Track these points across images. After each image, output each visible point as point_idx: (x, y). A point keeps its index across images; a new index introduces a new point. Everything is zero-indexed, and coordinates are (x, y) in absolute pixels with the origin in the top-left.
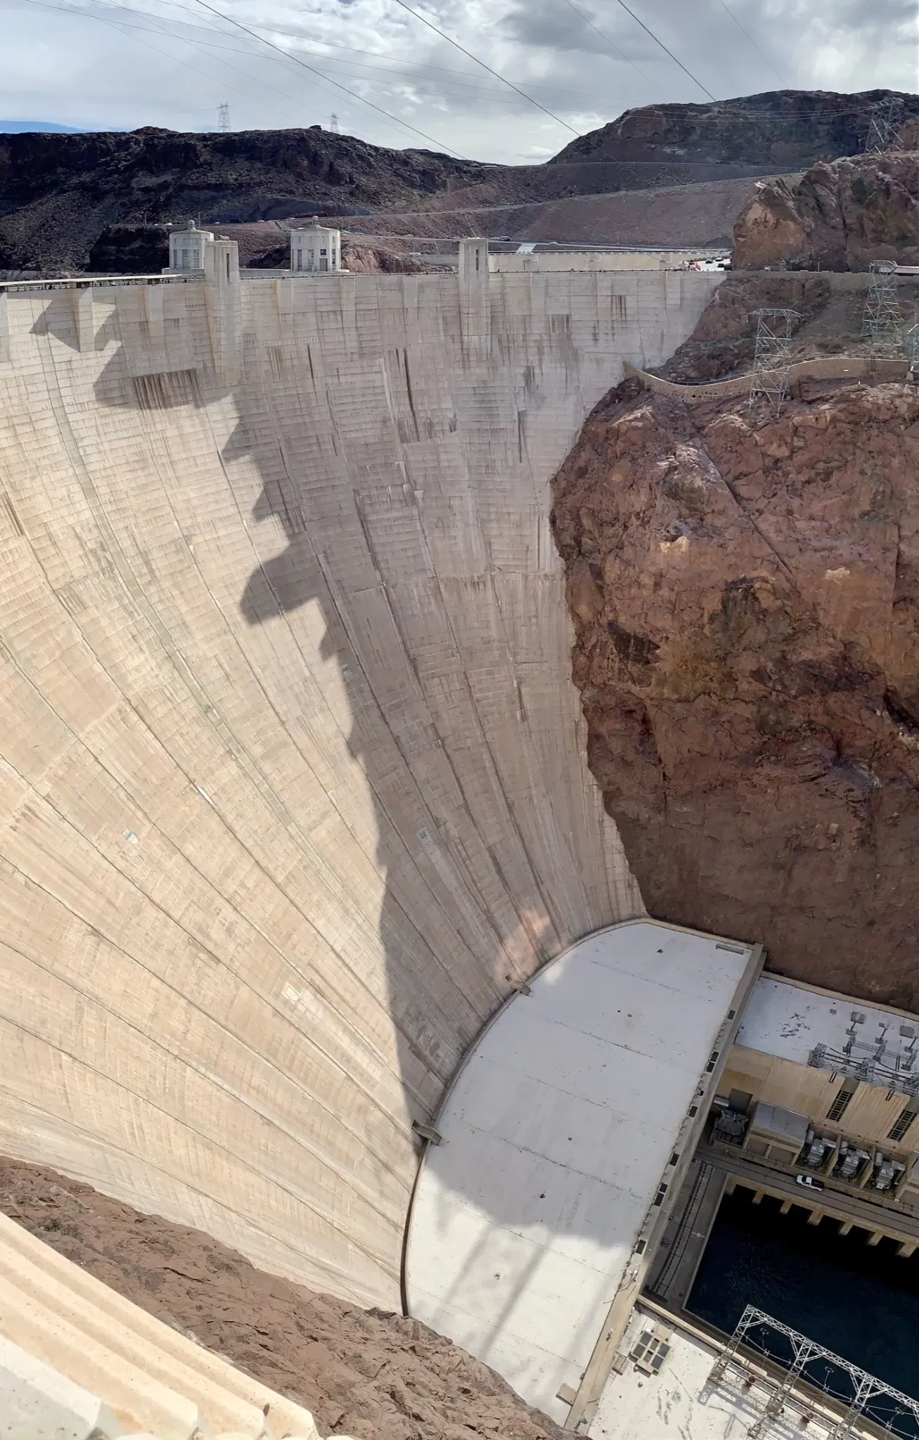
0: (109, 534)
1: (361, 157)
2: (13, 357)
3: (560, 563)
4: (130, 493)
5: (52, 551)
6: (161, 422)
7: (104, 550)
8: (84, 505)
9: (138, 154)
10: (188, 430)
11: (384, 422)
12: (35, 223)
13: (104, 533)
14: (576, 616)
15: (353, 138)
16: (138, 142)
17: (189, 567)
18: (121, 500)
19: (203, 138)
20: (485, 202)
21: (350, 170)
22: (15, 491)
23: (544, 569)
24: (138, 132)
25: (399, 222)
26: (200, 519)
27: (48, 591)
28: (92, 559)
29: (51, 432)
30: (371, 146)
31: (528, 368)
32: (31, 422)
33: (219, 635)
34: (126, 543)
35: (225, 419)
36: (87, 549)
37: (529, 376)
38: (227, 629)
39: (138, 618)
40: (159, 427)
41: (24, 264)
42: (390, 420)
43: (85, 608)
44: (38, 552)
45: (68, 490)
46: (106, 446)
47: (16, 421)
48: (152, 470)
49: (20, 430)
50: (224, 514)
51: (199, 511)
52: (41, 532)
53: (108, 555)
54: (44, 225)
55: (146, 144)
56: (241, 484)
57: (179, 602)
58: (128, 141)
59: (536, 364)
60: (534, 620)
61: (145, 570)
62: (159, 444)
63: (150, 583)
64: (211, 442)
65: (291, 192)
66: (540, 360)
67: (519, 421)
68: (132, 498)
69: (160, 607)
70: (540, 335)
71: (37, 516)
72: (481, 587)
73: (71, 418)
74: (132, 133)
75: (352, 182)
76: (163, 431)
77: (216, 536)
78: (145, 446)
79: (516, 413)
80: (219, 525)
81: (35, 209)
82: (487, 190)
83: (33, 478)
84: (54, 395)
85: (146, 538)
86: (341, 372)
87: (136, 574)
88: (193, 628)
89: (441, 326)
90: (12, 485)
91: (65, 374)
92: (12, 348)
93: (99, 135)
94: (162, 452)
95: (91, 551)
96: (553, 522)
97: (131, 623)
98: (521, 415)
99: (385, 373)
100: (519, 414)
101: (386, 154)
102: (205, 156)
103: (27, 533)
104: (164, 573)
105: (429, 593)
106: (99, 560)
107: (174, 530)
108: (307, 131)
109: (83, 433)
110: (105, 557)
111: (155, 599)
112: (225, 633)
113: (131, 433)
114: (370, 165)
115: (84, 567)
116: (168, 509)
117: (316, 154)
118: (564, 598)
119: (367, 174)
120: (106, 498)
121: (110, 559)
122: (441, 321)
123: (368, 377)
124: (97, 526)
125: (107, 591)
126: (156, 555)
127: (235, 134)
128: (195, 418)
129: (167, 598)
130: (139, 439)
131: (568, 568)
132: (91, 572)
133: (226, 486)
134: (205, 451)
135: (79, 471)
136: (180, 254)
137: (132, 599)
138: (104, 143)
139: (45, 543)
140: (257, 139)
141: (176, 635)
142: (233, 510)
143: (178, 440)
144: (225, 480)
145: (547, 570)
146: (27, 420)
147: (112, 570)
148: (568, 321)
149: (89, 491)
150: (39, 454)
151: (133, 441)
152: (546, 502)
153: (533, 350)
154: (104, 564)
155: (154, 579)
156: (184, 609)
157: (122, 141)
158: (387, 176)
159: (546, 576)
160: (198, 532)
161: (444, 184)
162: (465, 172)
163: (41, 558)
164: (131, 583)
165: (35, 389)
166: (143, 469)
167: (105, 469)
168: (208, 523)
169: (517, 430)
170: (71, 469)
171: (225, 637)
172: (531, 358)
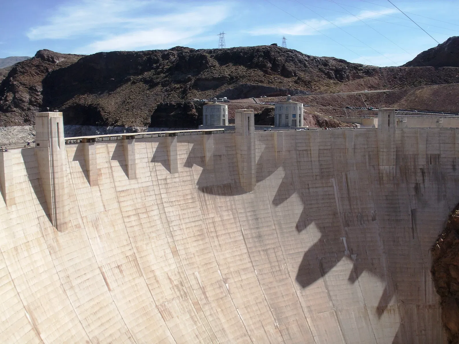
0: (185, 277)
1: (300, 61)
2: (137, 177)
3: (438, 298)
4: (196, 254)
5: (156, 285)
6: (212, 213)
7: (182, 286)
8: (172, 261)
9: (174, 62)
10: (225, 218)
11: (334, 215)
12: (119, 100)
13: (182, 276)
14: (448, 329)
15: (295, 51)
16: (173, 55)
17: (226, 296)
18: (191, 258)
19: (210, 52)
20: (371, 87)
21: (294, 69)
22: (139, 252)
23: (429, 302)
24: (173, 49)
25: (323, 98)
26: (232, 269)
27: (154, 306)
28: (176, 290)
29: (156, 218)
30: (305, 55)
31: (417, 184)
32: (147, 212)
33: (242, 337)
34: (193, 282)
35: (245, 212)
36: (173, 285)
37: (417, 188)
38: (246, 333)
39: (199, 325)
40: (211, 215)
41: (115, 123)
42: (337, 214)
43: (172, 317)
44: (149, 286)
45: (165, 252)
46: (184, 226)
47: (139, 211)
48: (207, 240)
49: (142, 216)
50: (245, 266)
51: (231, 265)
52: (151, 275)
53: (184, 288)
54: (124, 102)
55: (178, 56)
56: (254, 250)
57: (221, 316)
58: (168, 55)
59: (421, 181)
60: (423, 332)
61: (203, 297)
62: (211, 225)
63: (205, 304)
64: (238, 224)
65: (261, 82)
66: (424, 180)
67: (412, 215)
68: (196, 257)
69: (210, 319)
70: (423, 165)
71: (149, 266)
72: (392, 312)
73: (167, 210)
74: (170, 50)
75: (295, 75)
76: (213, 218)
77: (240, 279)
78: (204, 226)
79: (410, 210)
80: (242, 273)
81: (119, 93)
82: (373, 80)
83: (147, 244)
84: (158, 197)
85: (204, 280)
86: (310, 186)
87: (198, 299)
88: (228, 332)
89: (367, 160)
90: (137, 248)
91: (164, 186)
92: (137, 172)
93: (153, 51)
94: (212, 229)
95: (175, 286)
96: (433, 273)
97: (195, 327)
98: (413, 212)
99: (335, 188)
100: (412, 211)
101: (313, 60)
102: (212, 61)
103: (144, 275)
104: (212, 299)
105: (362, 316)
106: (179, 291)
107: (218, 275)
108: (269, 47)
109: (173, 219)
110: (183, 289)
111: (208, 313)
112: (245, 335)
113: (197, 219)
114: (305, 66)
115: (172, 294)
116: (215, 264)
117: (275, 59)
118: (440, 319)
119: (304, 71)
120: (184, 256)
121: (185, 291)
122: (367, 157)
123: (326, 189)
124: (179, 272)
125: (183, 307)
126: (208, 289)
127: (229, 49)
128: (230, 211)
129: (215, 313)
130: (200, 222)
131: (443, 301)
132: (176, 296)
133: (246, 251)
134: (235, 230)
135: (170, 240)
136: (209, 117)
137: (196, 313)
138: (156, 56)
139: (153, 281)
140: (241, 52)
141: (219, 335)
142: (249, 265)
143: (221, 223)
144: (245, 247)
145: (431, 303)
146: (144, 211)
147: (186, 296)
148: (439, 158)
149: (175, 252)
150: (151, 230)
151: (197, 224)
152: (428, 261)
153: (419, 174)
154: (182, 293)
155: (208, 303)
156: (223, 320)
157: (165, 54)
158: (315, 71)
159: (430, 306)
160: (231, 276)
161: (348, 77)
162: (359, 70)
163: (150, 288)
164: (196, 304)
165: (149, 194)
166: (202, 239)
167: (183, 239)
168: (236, 272)
169: (411, 220)
170: (166, 239)
171: (245, 338)
172: (418, 178)
